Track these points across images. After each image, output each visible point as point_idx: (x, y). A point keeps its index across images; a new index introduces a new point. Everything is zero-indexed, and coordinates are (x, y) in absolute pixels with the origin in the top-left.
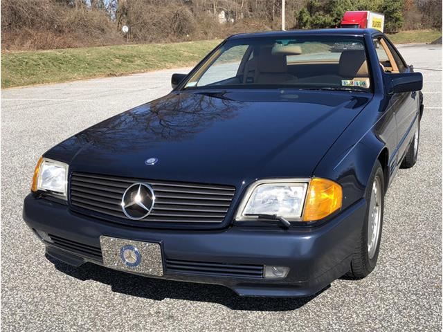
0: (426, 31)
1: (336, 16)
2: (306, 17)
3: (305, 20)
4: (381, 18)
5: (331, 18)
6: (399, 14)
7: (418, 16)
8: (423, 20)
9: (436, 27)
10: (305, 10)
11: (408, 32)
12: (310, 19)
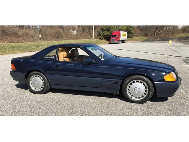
0: (142, 37)
1: (111, 32)
2: (101, 33)
3: (100, 33)
4: (126, 33)
5: (109, 33)
6: (133, 32)
7: (139, 32)
8: (141, 34)
9: (145, 36)
10: (101, 30)
11: (136, 37)
12: (102, 33)
